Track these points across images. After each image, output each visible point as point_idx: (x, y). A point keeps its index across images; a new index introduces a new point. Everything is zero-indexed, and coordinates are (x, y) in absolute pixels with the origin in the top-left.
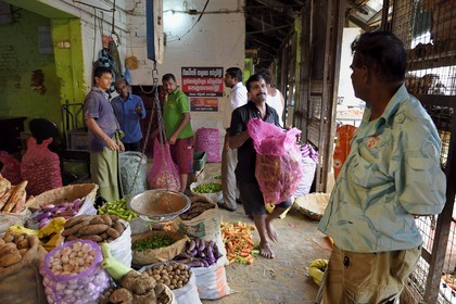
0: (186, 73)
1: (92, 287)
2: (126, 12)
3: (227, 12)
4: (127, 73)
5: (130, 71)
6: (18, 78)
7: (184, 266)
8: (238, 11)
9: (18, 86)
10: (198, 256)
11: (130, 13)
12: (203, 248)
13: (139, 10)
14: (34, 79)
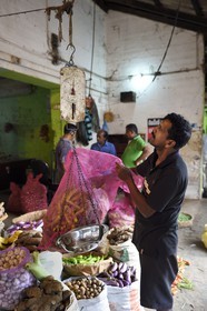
0: (151, 123)
1: (17, 282)
2: (106, 79)
3: (187, 70)
4: (105, 125)
5: (108, 124)
6: (32, 131)
7: (101, 282)
8: (197, 69)
9: (32, 137)
10: (118, 277)
11: (109, 79)
12: (123, 271)
13: (116, 76)
14: (42, 132)
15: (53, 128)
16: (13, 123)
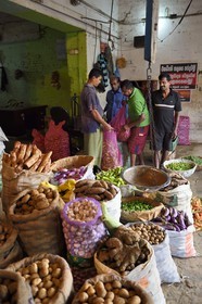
0: (164, 69)
1: (94, 233)
2: (119, 22)
4: (118, 71)
6: (43, 77)
7: (160, 227)
9: (43, 83)
10: (171, 221)
11: (121, 22)
12: (175, 215)
13: (129, 19)
14: (53, 78)
15: (70, 74)
16: (22, 70)
